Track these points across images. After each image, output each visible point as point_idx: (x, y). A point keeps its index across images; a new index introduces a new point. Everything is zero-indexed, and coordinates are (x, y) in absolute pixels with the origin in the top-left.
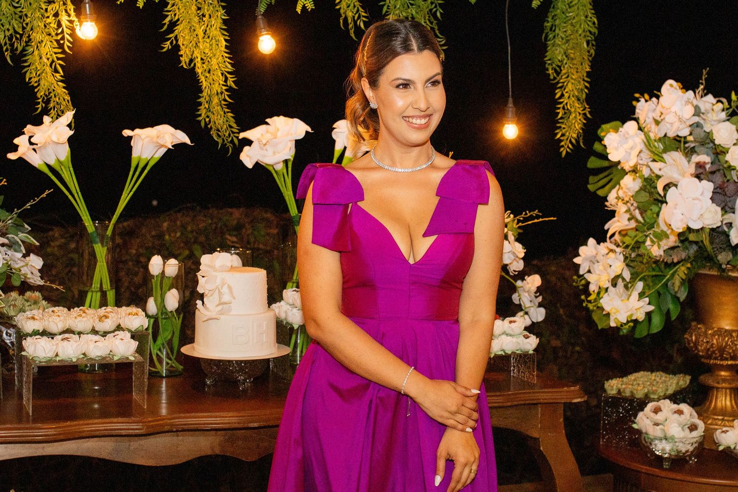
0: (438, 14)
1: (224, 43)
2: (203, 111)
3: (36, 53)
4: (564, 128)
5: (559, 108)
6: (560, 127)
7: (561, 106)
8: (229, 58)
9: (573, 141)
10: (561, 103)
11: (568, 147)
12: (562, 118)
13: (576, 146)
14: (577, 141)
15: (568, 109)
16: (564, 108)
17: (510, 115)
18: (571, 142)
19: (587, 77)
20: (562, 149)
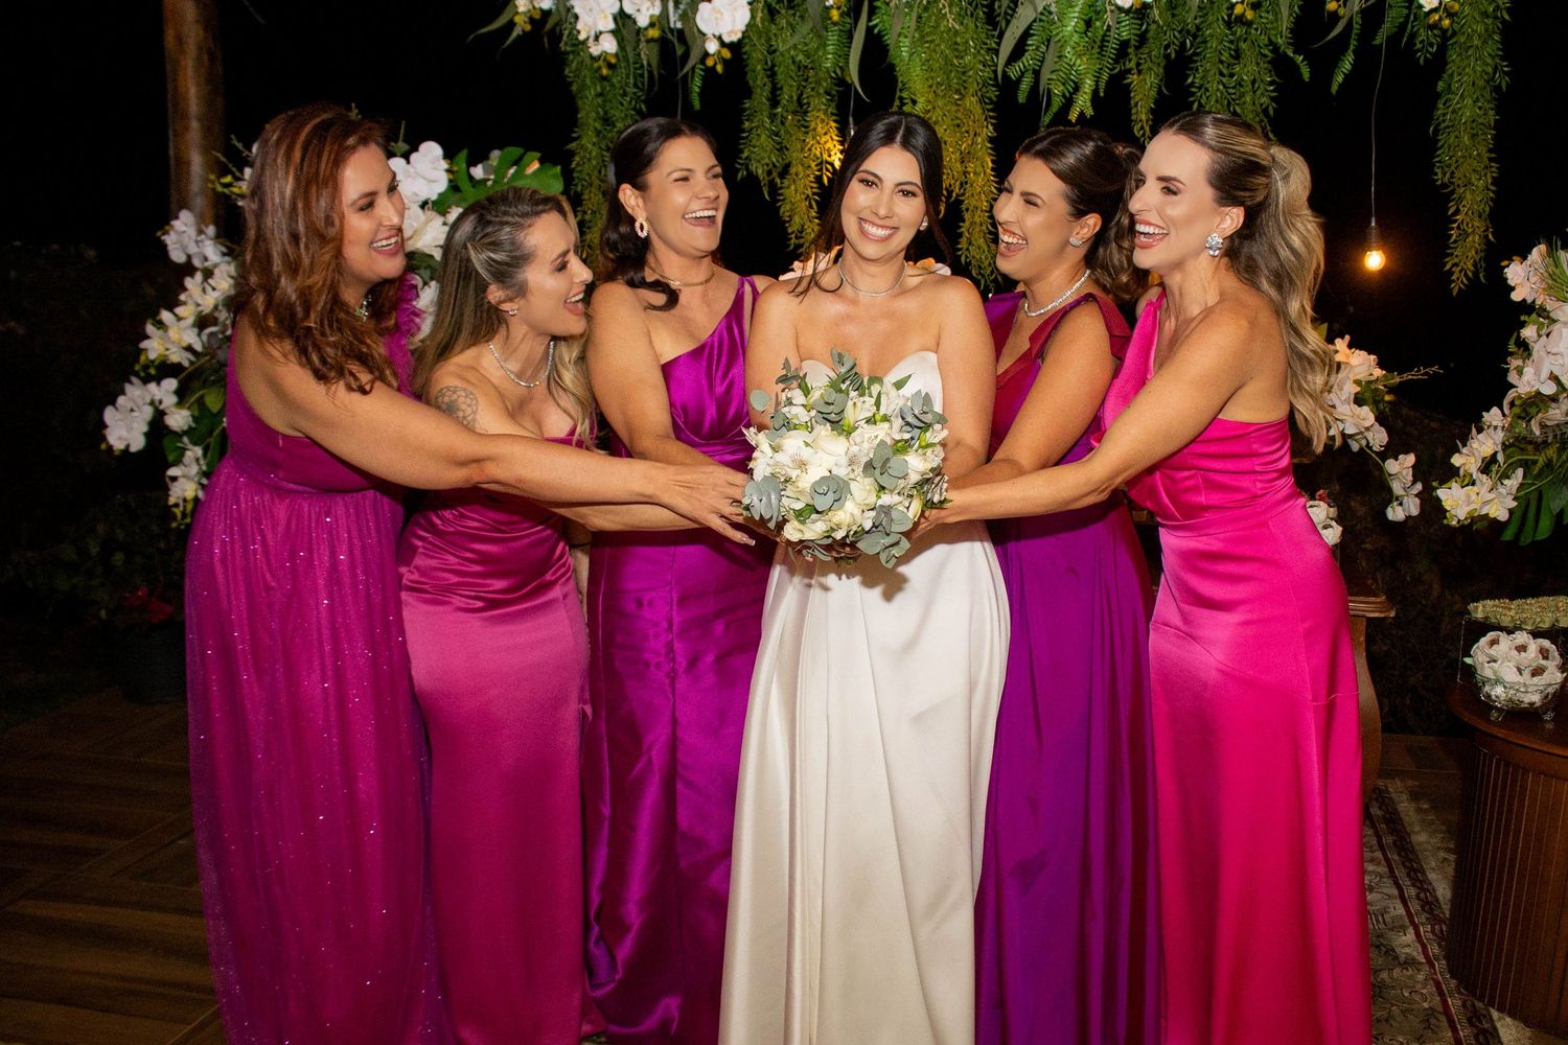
0: (1271, 111)
1: (990, 165)
2: (963, 244)
3: (793, 187)
4: (1457, 256)
5: (1452, 229)
6: (1452, 254)
7: (1455, 225)
8: (995, 182)
9: (1470, 274)
10: (1456, 221)
11: (1462, 282)
12: (1455, 242)
13: (1474, 281)
14: (1476, 273)
15: (1464, 230)
16: (1459, 228)
17: (1373, 240)
18: (1466, 275)
19: (1492, 184)
20: (1453, 285)
